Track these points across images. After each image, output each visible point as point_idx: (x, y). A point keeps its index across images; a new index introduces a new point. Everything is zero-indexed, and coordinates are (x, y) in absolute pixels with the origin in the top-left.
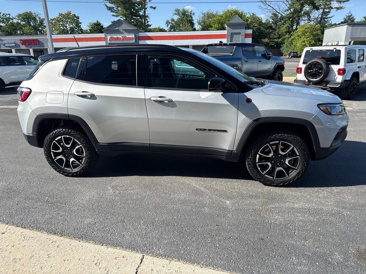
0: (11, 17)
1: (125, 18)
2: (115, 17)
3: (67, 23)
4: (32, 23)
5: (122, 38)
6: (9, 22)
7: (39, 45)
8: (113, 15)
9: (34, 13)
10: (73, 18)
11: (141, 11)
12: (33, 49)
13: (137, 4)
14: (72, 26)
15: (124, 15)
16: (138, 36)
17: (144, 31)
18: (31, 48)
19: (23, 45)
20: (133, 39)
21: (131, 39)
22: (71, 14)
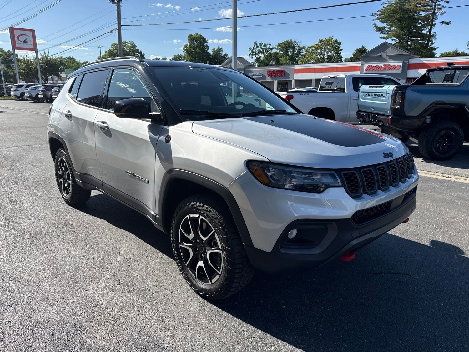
0: (271, 47)
1: (398, 40)
2: (384, 39)
3: (325, 51)
4: (290, 52)
5: (383, 66)
6: (268, 53)
7: (284, 76)
8: (381, 38)
9: (295, 41)
10: (334, 45)
11: (425, 29)
12: (278, 81)
13: (421, 20)
14: (330, 54)
15: (398, 37)
16: (407, 63)
17: (420, 56)
18: (276, 80)
19: (269, 76)
20: (399, 67)
21: (397, 67)
22: (332, 40)
